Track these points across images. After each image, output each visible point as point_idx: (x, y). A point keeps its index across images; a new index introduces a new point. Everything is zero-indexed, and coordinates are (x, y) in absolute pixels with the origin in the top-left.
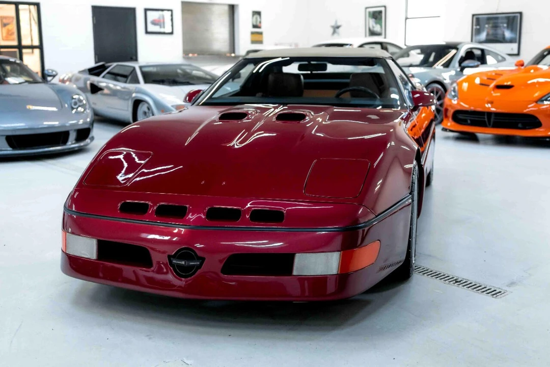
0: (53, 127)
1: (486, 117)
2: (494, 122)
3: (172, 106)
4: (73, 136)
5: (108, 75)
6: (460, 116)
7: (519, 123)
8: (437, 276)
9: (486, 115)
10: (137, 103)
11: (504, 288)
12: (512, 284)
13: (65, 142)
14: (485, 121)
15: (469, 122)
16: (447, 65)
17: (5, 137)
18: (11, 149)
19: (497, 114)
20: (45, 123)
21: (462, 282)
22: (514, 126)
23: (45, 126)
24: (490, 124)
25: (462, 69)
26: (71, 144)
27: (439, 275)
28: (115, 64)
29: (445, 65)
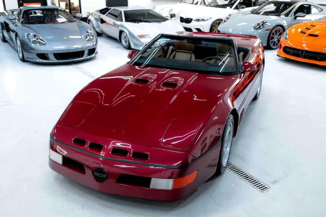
0: (78, 48)
1: (300, 52)
2: (304, 55)
3: (137, 36)
4: (86, 52)
5: (109, 15)
6: (287, 50)
7: (318, 57)
8: (237, 172)
9: (301, 50)
10: (121, 32)
11: (269, 185)
12: (275, 182)
13: (82, 56)
14: (300, 54)
15: (292, 53)
16: (287, 15)
17: (53, 54)
18: (56, 60)
19: (307, 51)
20: (74, 46)
21: (249, 178)
22: (315, 59)
23: (74, 48)
24: (302, 56)
25: (295, 18)
26: (85, 57)
27: (239, 171)
28: (112, 8)
29: (286, 15)
